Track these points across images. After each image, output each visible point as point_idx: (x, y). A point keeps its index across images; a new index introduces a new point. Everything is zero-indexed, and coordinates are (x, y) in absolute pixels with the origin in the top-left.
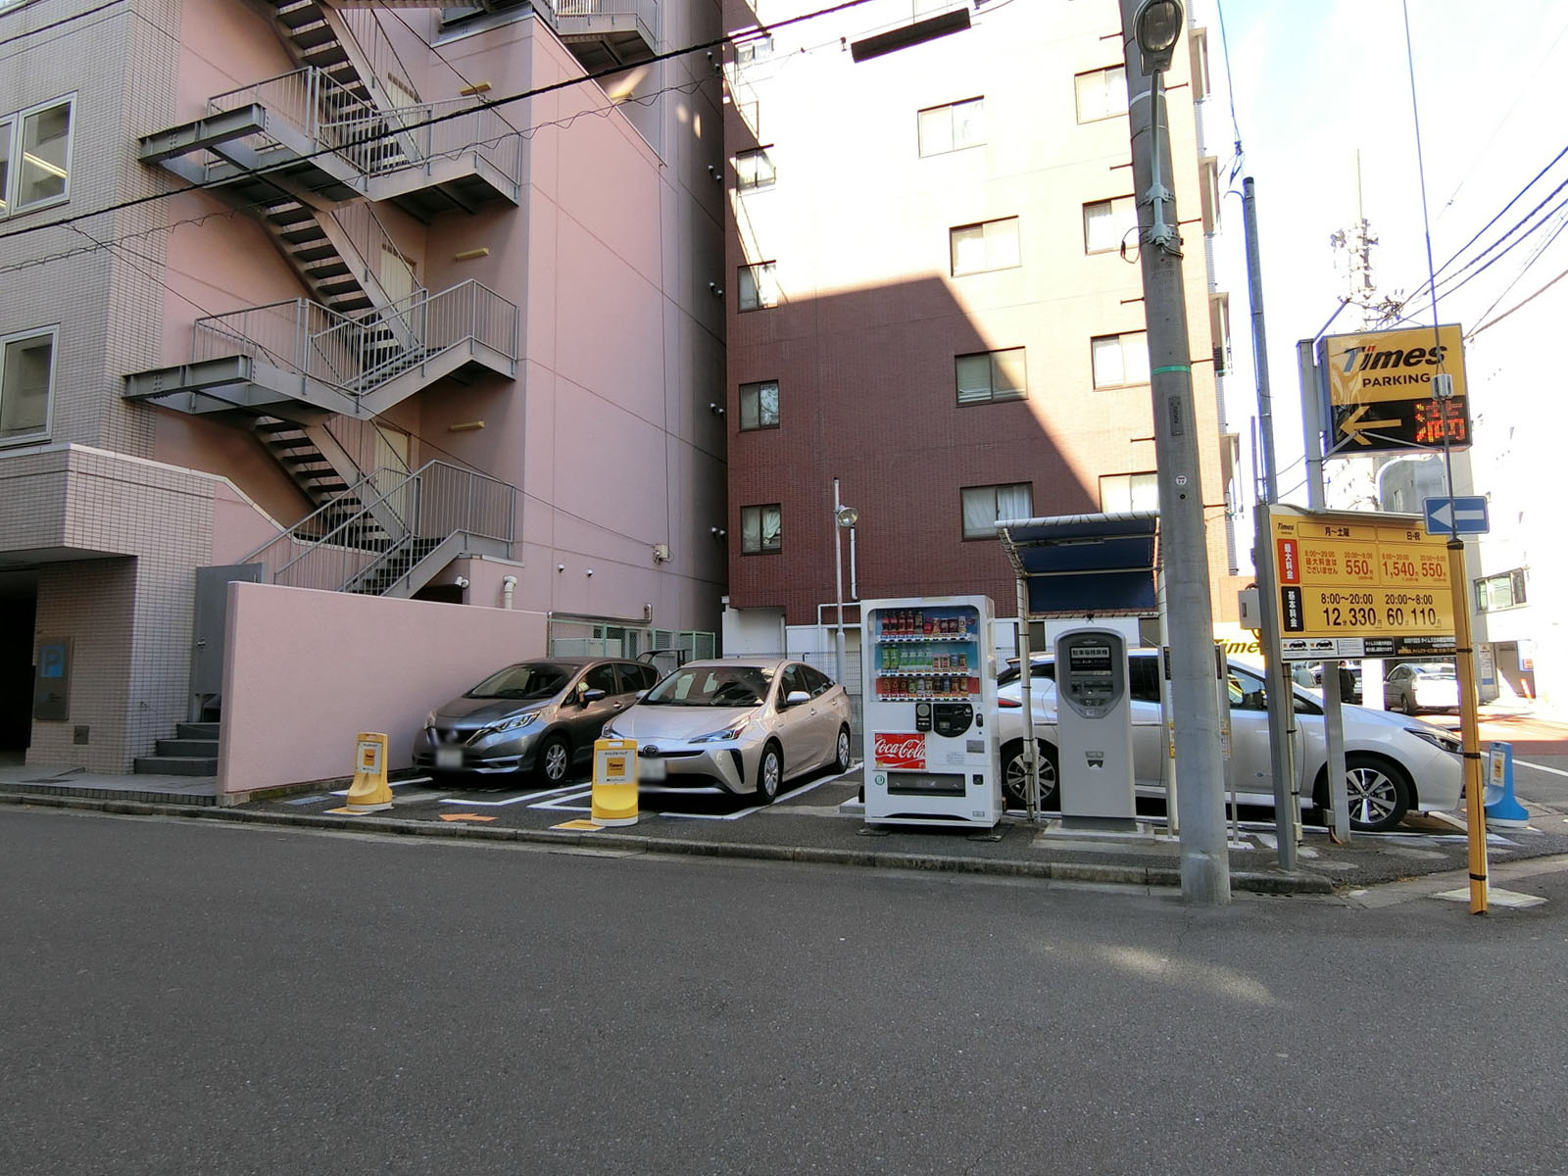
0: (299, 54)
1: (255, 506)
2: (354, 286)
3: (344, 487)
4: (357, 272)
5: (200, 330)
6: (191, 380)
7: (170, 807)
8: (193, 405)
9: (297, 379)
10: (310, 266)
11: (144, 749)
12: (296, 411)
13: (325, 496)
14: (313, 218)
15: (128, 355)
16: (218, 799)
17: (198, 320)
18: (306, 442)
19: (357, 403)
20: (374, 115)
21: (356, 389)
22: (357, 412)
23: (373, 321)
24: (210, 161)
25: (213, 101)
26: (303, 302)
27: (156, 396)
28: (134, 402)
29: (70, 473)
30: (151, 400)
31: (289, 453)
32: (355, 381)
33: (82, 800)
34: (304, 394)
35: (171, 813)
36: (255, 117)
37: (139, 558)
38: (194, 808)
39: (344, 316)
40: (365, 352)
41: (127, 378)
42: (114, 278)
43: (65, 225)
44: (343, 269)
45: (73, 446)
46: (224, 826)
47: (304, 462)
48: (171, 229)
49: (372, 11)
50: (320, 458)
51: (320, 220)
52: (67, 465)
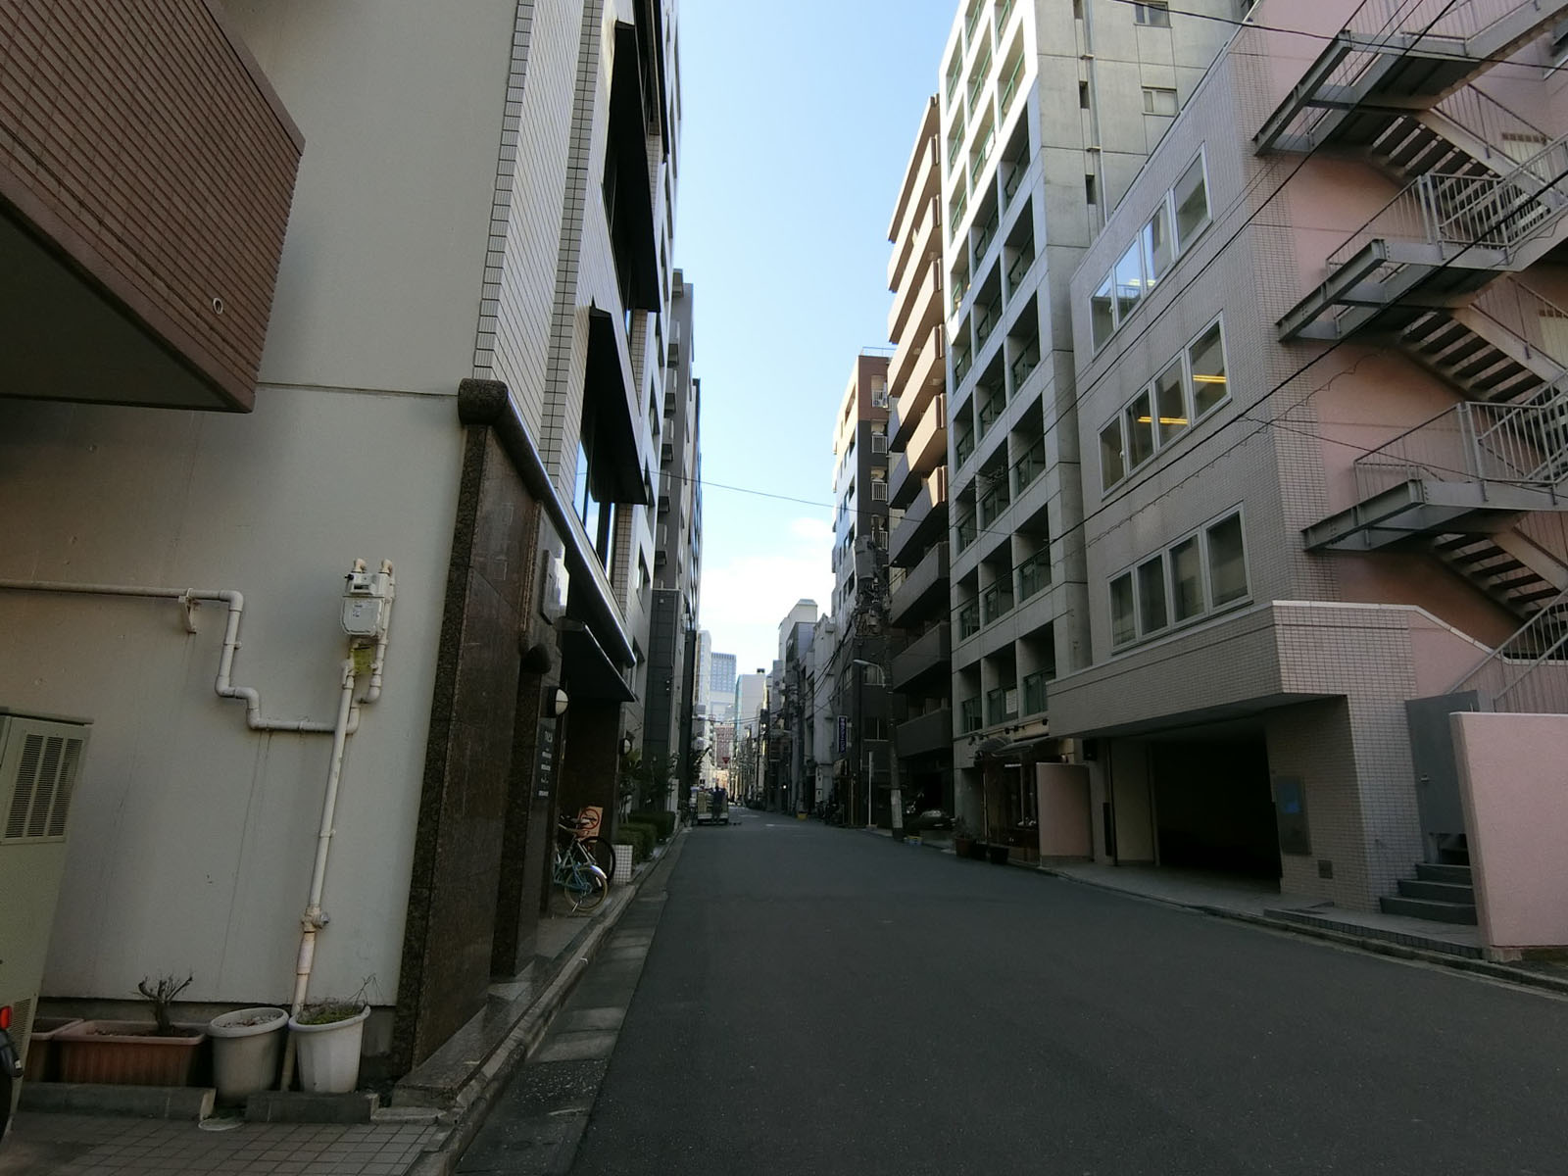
0: (1400, 172)
1: (1453, 630)
2: (1517, 368)
3: (1555, 592)
4: (1515, 351)
5: (1360, 469)
6: (1363, 520)
7: (1431, 953)
8: (1368, 542)
9: (1474, 488)
10: (1458, 368)
11: (1388, 890)
12: (1478, 522)
13: (1531, 606)
14: (1452, 319)
15: (1302, 511)
16: (1485, 952)
17: (1357, 460)
18: (1497, 551)
19: (1553, 495)
20: (1498, 183)
21: (1548, 478)
22: (1555, 504)
23: (1549, 399)
24: (1339, 312)
25: (1330, 260)
26: (1464, 407)
27: (1333, 541)
28: (1315, 553)
29: (1277, 627)
30: (1330, 546)
31: (1477, 567)
32: (1543, 469)
33: (1340, 935)
34: (1485, 500)
35: (1435, 961)
36: (1376, 253)
37: (1349, 697)
38: (1460, 959)
39: (1509, 404)
40: (1548, 435)
41: (1305, 532)
42: (1279, 449)
43: (1240, 419)
44: (1499, 355)
45: (1276, 603)
46: (1502, 986)
47: (1496, 573)
48: (1327, 388)
49: (1470, 86)
50: (1517, 564)
51: (1460, 318)
52: (1274, 620)
